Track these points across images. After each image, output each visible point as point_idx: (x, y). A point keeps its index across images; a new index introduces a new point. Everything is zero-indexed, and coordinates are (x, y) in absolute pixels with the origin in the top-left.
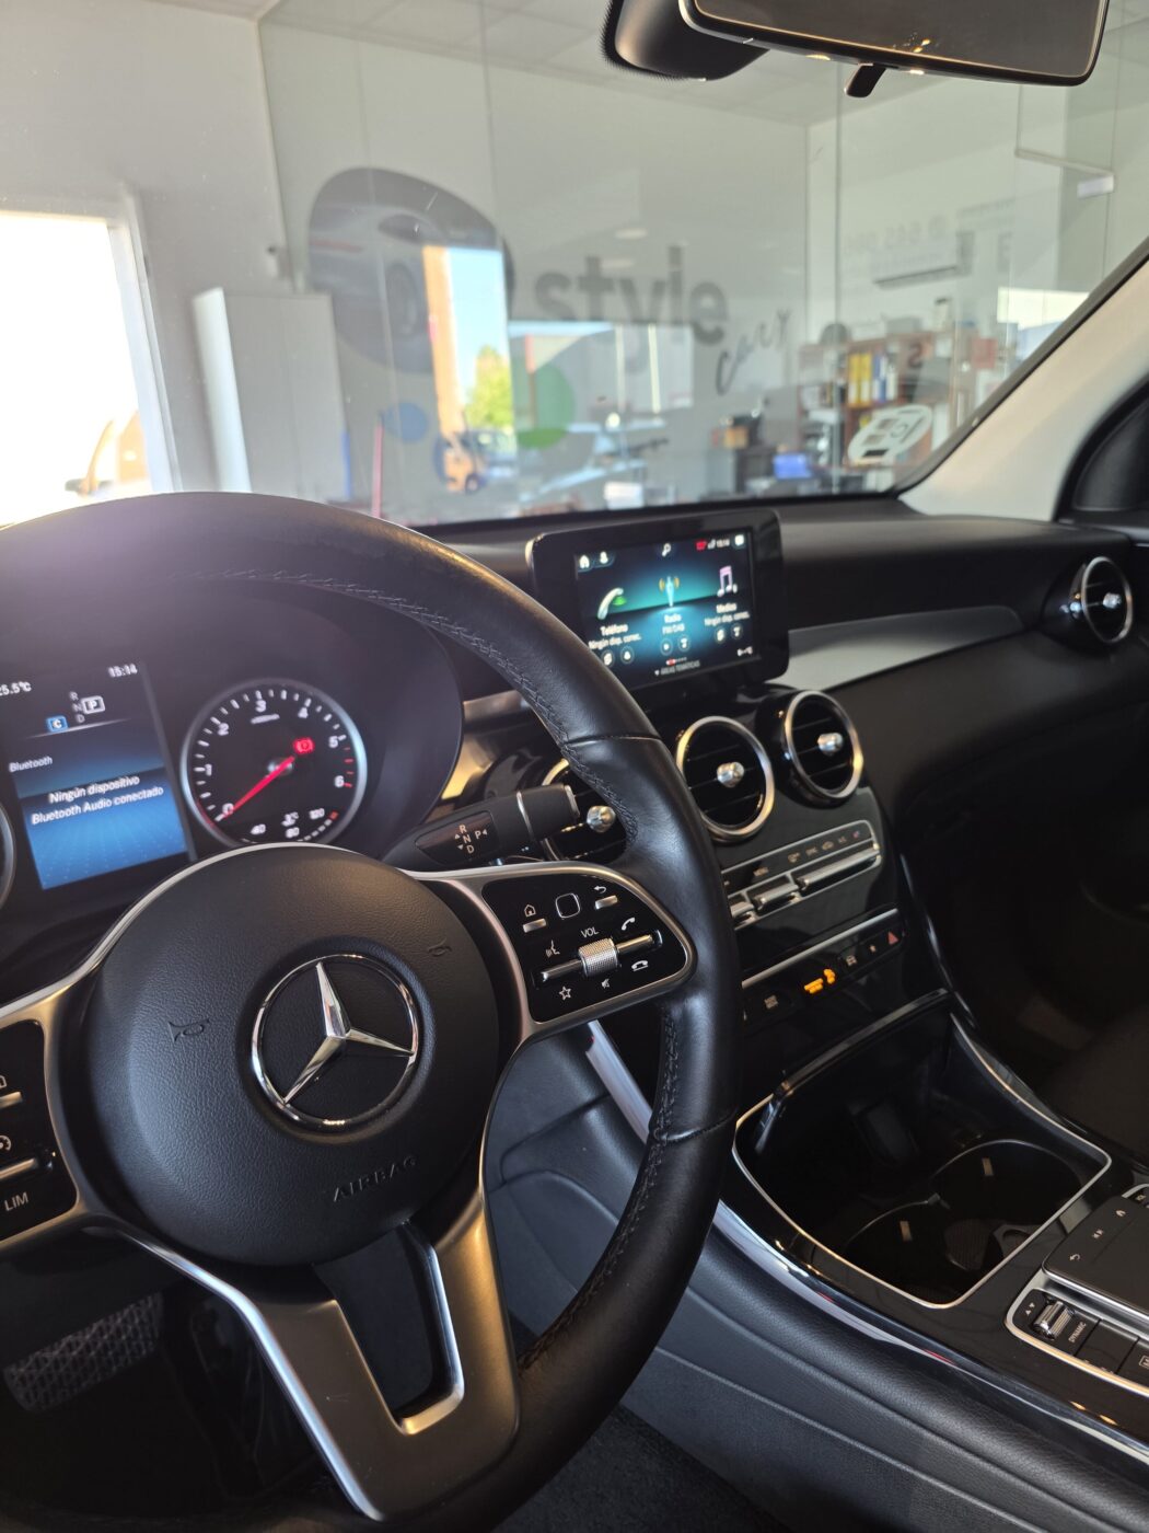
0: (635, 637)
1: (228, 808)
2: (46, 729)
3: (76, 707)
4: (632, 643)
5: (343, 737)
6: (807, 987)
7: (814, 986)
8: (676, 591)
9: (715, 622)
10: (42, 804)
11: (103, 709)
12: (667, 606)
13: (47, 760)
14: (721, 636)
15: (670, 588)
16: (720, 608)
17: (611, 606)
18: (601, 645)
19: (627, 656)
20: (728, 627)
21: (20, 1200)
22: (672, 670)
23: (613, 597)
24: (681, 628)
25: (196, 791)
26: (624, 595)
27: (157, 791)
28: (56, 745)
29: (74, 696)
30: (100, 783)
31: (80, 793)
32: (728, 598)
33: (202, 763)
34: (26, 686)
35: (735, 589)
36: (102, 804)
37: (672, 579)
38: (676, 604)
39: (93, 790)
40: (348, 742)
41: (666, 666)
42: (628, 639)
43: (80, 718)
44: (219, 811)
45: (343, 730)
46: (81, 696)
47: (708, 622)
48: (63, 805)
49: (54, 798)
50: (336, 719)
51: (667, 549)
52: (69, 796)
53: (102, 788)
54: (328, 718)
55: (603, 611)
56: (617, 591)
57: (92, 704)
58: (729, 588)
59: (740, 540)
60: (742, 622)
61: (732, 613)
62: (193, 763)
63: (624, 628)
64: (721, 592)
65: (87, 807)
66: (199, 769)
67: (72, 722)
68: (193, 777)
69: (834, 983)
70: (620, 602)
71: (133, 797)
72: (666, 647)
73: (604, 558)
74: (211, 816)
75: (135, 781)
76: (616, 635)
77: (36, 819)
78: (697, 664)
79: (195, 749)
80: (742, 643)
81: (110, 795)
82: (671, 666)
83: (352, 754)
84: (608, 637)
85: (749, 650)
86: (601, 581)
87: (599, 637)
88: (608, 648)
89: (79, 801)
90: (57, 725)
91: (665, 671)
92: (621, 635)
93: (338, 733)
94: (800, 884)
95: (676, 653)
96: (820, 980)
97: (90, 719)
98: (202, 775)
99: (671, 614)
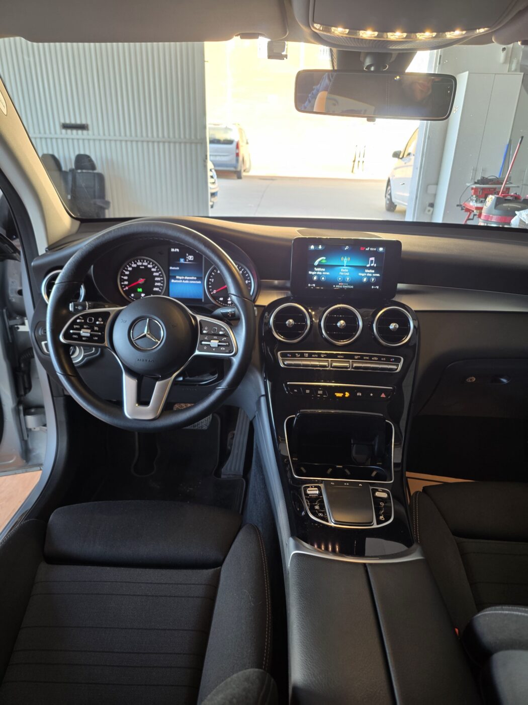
0: (328, 273)
1: (215, 292)
2: (179, 261)
3: (187, 258)
4: (326, 275)
5: (249, 281)
6: (336, 394)
7: (339, 395)
8: (348, 262)
9: (363, 275)
10: (174, 278)
11: (193, 259)
12: (343, 266)
13: (178, 268)
14: (365, 280)
15: (345, 260)
16: (367, 271)
17: (320, 262)
18: (313, 273)
19: (323, 278)
20: (369, 278)
21: (96, 338)
22: (341, 287)
23: (322, 259)
24: (348, 274)
25: (208, 285)
26: (326, 259)
27: (200, 282)
28: (181, 265)
29: (187, 255)
30: (188, 277)
31: (183, 278)
32: (371, 268)
33: (212, 278)
34: (178, 250)
35: (375, 265)
36: (187, 282)
37: (347, 258)
38: (346, 266)
39: (186, 278)
40: (251, 283)
41: (338, 285)
42: (324, 273)
43: (187, 260)
44: (212, 291)
45: (250, 280)
46: (189, 255)
47: (360, 274)
48: (179, 279)
49: (177, 277)
50: (249, 276)
51: (347, 248)
52: (180, 278)
53: (188, 278)
54: (247, 275)
55: (316, 263)
56: (324, 258)
57: (191, 258)
58: (372, 265)
59: (381, 249)
60: (376, 277)
61: (372, 273)
62: (209, 277)
63: (324, 270)
64: (368, 266)
65: (184, 281)
66: (210, 280)
67: (185, 261)
68: (208, 281)
69: (347, 397)
70: (324, 261)
71: (194, 282)
72: (340, 279)
73: (320, 247)
74: (210, 292)
75: (195, 278)
76: (320, 271)
77: (173, 281)
78: (352, 287)
79: (210, 274)
80: (375, 284)
81: (189, 280)
82: (340, 285)
83: (251, 287)
84: (317, 271)
85: (378, 287)
86: (318, 254)
87: (313, 271)
88: (316, 275)
89: (182, 280)
90: (182, 261)
91: (338, 286)
92: (322, 272)
93: (248, 280)
94: (352, 365)
95: (344, 282)
96: (342, 394)
97: (189, 261)
98: (211, 282)
99: (344, 269)
